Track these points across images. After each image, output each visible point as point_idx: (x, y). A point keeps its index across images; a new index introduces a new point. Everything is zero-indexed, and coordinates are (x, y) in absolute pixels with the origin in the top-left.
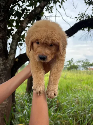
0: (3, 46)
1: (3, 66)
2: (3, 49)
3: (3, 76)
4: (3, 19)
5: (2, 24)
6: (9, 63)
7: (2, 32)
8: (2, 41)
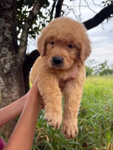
0: (12, 38)
1: (13, 61)
2: (12, 41)
3: (13, 72)
4: (12, 6)
5: (10, 13)
6: (19, 58)
7: (11, 22)
8: (11, 32)
